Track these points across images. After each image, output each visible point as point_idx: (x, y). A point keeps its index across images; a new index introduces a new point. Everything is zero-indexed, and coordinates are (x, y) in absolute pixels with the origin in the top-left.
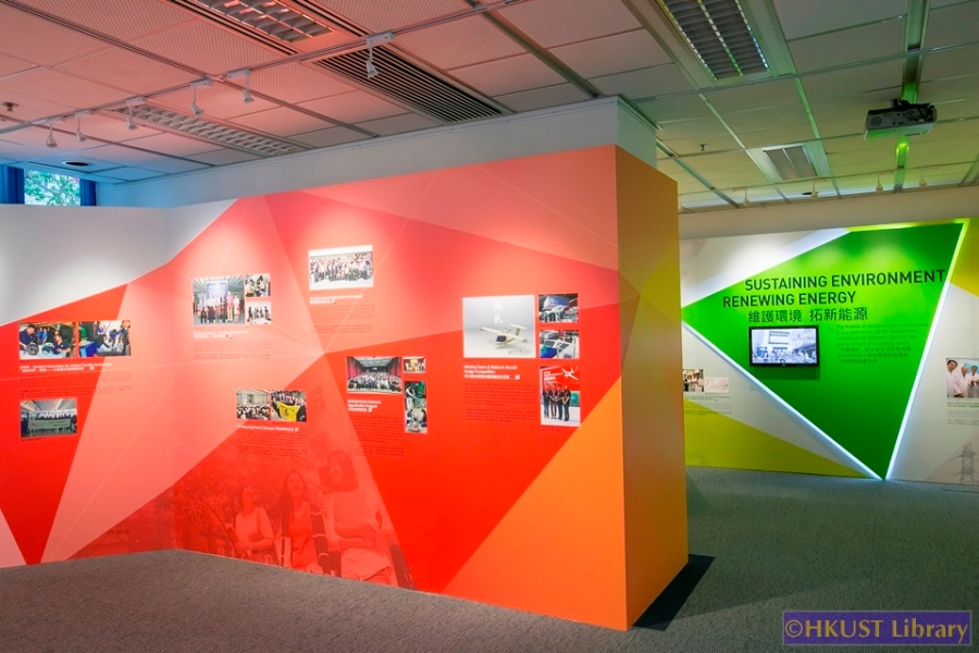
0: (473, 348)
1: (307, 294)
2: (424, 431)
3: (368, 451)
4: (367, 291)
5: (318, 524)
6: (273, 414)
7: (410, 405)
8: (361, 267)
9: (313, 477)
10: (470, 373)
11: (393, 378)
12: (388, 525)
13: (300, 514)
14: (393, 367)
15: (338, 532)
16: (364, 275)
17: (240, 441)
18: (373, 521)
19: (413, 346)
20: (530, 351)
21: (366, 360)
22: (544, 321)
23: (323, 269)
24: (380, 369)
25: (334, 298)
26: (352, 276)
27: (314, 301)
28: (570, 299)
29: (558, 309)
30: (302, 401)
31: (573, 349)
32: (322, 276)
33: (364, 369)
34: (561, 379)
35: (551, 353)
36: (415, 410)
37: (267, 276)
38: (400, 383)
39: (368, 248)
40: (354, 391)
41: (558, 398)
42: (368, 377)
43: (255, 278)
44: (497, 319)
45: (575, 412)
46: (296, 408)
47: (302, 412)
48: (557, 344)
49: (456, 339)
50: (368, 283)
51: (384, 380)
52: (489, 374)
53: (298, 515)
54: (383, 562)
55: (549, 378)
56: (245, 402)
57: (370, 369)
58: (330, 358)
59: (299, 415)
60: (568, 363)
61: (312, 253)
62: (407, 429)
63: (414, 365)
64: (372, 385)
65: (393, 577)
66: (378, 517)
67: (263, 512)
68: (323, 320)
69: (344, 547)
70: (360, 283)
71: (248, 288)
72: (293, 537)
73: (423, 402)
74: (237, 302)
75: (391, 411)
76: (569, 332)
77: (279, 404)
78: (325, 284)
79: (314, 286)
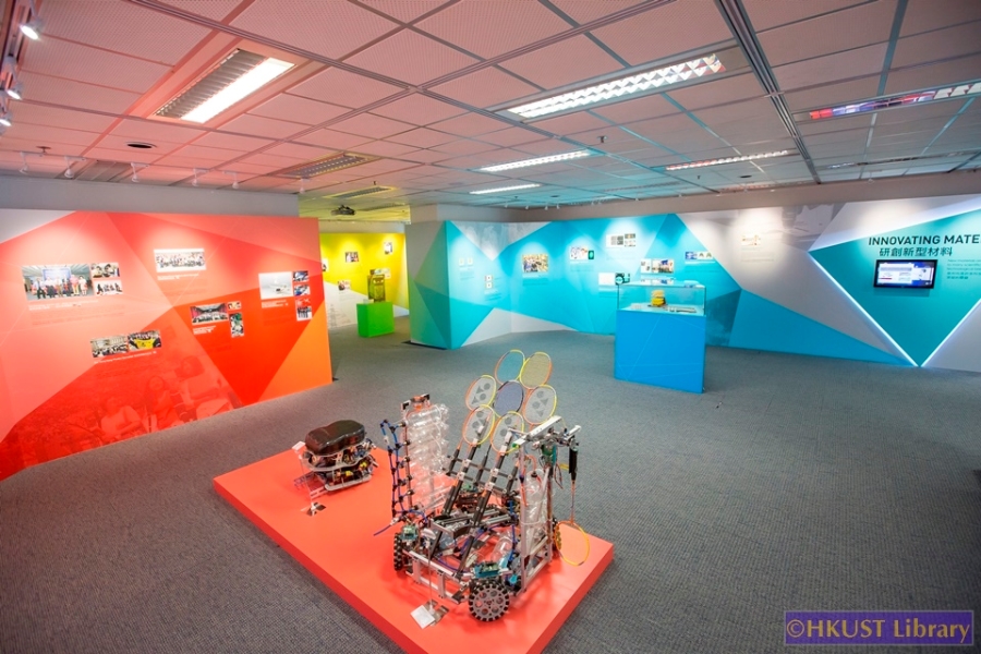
0: (265, 295)
1: (155, 275)
2: (242, 335)
3: (209, 352)
4: (202, 273)
5: (178, 399)
6: (131, 348)
7: (233, 324)
8: (197, 259)
9: (170, 376)
10: (264, 305)
11: (223, 314)
12: (225, 383)
13: (163, 399)
14: (222, 308)
15: (192, 398)
16: (199, 264)
17: (97, 372)
18: (215, 385)
19: (234, 297)
20: (291, 293)
21: (203, 307)
22: (295, 282)
23: (167, 260)
24: (214, 310)
25: (178, 277)
26: (190, 264)
27: (160, 278)
28: (305, 273)
29: (301, 277)
30: (157, 336)
31: (307, 291)
32: (167, 264)
33: (203, 312)
34: (304, 303)
35: (299, 293)
36: (236, 328)
37: (115, 264)
38: (227, 315)
39: (201, 250)
40: (197, 323)
41: (303, 310)
42: (206, 315)
43: (103, 265)
44: (276, 282)
45: (310, 314)
46: (152, 341)
47: (157, 343)
48: (301, 290)
49: (256, 292)
50: (203, 268)
51: (217, 315)
52: (273, 305)
53: (160, 400)
54: (225, 401)
55: (299, 303)
56: (101, 346)
57: (207, 311)
58: (179, 309)
59: (154, 345)
60: (306, 296)
61: (158, 252)
62: (233, 336)
63: (235, 306)
64: (208, 319)
65: (231, 406)
66: (219, 382)
67: (129, 409)
68: (168, 289)
69: (197, 405)
70: (197, 268)
71: (95, 272)
72: (157, 413)
73: (241, 322)
74: (83, 282)
75: (222, 330)
76: (305, 285)
77: (135, 341)
78: (170, 269)
79: (159, 269)
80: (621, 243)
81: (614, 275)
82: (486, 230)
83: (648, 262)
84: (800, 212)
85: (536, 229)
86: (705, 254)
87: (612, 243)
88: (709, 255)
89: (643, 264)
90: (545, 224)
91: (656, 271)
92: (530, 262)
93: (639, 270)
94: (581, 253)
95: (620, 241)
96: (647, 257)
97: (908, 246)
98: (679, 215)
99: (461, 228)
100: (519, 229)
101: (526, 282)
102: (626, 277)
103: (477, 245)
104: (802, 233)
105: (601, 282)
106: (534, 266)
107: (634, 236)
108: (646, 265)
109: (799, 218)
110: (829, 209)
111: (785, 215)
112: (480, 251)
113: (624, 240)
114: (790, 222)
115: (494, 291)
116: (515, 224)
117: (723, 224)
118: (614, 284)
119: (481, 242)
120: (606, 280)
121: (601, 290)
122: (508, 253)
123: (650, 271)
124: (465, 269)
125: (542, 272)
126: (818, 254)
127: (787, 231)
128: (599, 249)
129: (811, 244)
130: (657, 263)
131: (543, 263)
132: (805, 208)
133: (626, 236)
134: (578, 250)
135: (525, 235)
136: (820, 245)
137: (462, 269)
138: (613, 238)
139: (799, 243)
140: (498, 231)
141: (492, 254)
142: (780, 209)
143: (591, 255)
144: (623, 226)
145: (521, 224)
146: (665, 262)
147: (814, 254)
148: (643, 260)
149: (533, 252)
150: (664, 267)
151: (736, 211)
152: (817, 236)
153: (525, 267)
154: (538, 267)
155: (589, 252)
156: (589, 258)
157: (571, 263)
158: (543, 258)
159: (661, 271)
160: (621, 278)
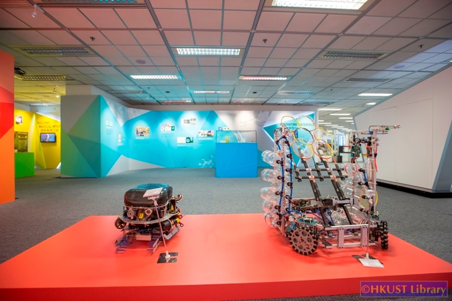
80: (189, 123)
81: (185, 138)
82: (119, 108)
83: (202, 132)
84: (259, 113)
85: (143, 114)
86: (227, 128)
87: (185, 123)
88: (228, 129)
89: (200, 133)
90: (148, 111)
91: (206, 136)
92: (140, 131)
93: (198, 135)
94: (167, 127)
95: (188, 122)
96: (201, 129)
97: (290, 126)
98: (215, 111)
99: (108, 103)
100: (134, 112)
101: (138, 142)
102: (191, 139)
103: (115, 115)
104: (261, 121)
105: (179, 142)
106: (142, 133)
107: (195, 120)
109: (259, 115)
110: (267, 113)
111: (254, 114)
112: (116, 120)
113: (190, 121)
114: (256, 117)
115: (122, 144)
116: (132, 109)
117: (233, 116)
118: (185, 142)
119: (116, 114)
120: (181, 140)
121: (178, 145)
122: (128, 124)
123: (203, 136)
124: (109, 128)
125: (147, 136)
126: (266, 129)
127: (255, 120)
128: (178, 126)
129: (263, 125)
130: (206, 132)
131: (147, 132)
132: (261, 112)
134: (165, 127)
135: (138, 116)
136: (266, 125)
137: (107, 127)
138: (184, 120)
139: (260, 124)
140: (124, 111)
141: (121, 123)
142: (253, 112)
144: (190, 115)
145: (135, 109)
146: (210, 132)
147: (264, 128)
148: (200, 131)
149: (141, 125)
150: (209, 134)
151: (238, 111)
152: (265, 122)
153: (137, 133)
154: (144, 134)
155: (172, 127)
156: (172, 130)
157: (162, 132)
158: (147, 129)
159: (208, 136)
160: (188, 139)
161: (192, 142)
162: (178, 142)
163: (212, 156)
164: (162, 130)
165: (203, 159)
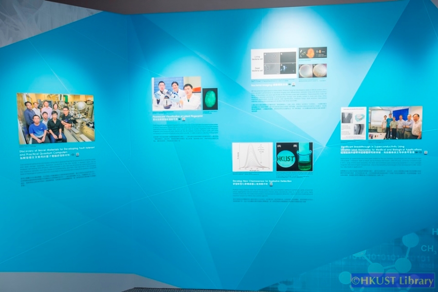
80: (291, 69)
81: (269, 148)
83: (359, 113)
87: (267, 71)
89: (346, 119)
91: (381, 136)
92: (44, 115)
93: (338, 131)
95: (288, 64)
96: (354, 103)
102: (303, 151)
106: (55, 127)
107: (322, 52)
108: (355, 122)
113: (299, 62)
118: (270, 167)
120: (252, 159)
121: (237, 183)
123: (363, 136)
125: (83, 142)
130: (380, 117)
131: (81, 118)
133: (304, 54)
138: (268, 58)
143: (211, 96)
144: (292, 29)
146: (400, 114)
148: (346, 110)
149: (51, 87)
150: (400, 124)
153: (28, 130)
155: (206, 91)
156: (205, 107)
157: (156, 119)
158: (82, 105)
159: (392, 134)
160: (289, 154)
161: (308, 166)
162: (236, 168)
163: (410, 241)
164: (155, 108)
165: (361, 254)
